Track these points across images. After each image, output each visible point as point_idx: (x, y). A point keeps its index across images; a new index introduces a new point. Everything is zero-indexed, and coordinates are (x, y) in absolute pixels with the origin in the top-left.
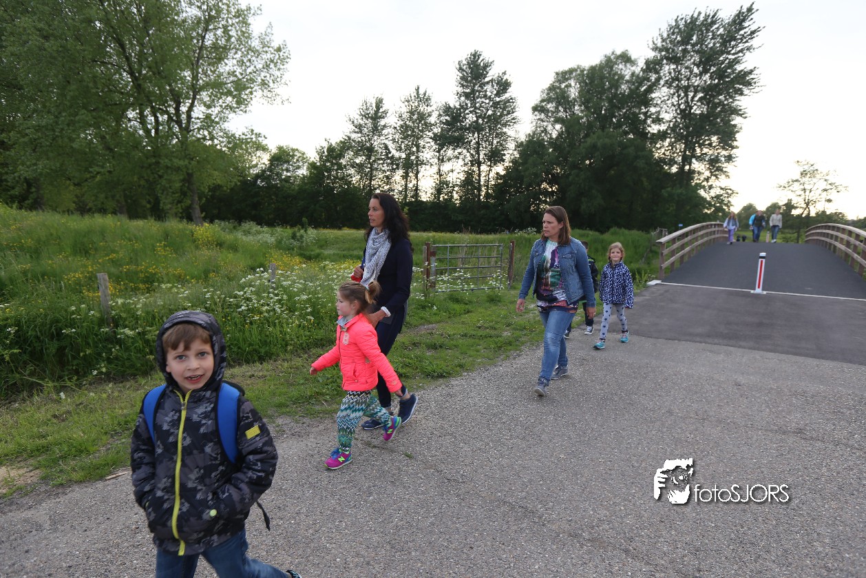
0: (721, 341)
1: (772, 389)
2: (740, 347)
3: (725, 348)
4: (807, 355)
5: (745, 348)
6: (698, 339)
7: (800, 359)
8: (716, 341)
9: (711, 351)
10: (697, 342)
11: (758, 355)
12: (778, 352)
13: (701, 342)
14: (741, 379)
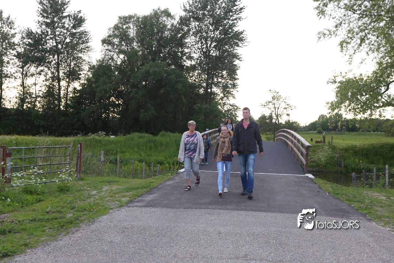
0: (217, 207)
1: (237, 233)
2: (227, 209)
3: (218, 211)
4: (261, 211)
5: (229, 210)
6: (203, 207)
7: (257, 213)
8: (214, 207)
9: (209, 214)
10: (203, 208)
11: (235, 213)
12: (247, 210)
13: (205, 209)
14: (222, 230)
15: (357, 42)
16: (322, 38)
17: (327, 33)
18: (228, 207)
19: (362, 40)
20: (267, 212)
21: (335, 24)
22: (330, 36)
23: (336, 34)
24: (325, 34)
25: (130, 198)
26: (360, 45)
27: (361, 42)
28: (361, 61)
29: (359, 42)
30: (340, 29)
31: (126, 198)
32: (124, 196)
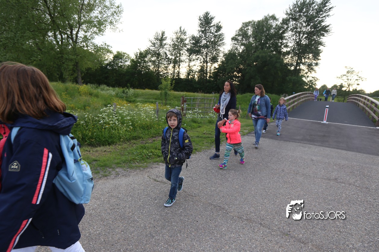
0: (307, 142)
1: (326, 162)
2: (315, 145)
3: (309, 145)
4: (342, 149)
5: (317, 145)
6: (297, 141)
7: (339, 151)
8: (305, 142)
9: (302, 146)
10: (297, 142)
11: (322, 148)
12: (330, 148)
13: (298, 143)
14: (314, 158)
18: (315, 144)
20: (347, 150)
25: (249, 131)
32: (245, 129)
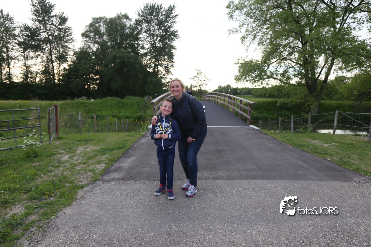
15: (251, 38)
16: (231, 33)
17: (235, 30)
19: (255, 36)
21: (239, 25)
22: (236, 32)
23: (240, 32)
24: (233, 31)
25: (106, 164)
26: (254, 39)
27: (254, 37)
28: (254, 49)
29: (253, 38)
30: (242, 28)
31: (101, 165)
32: (99, 163)
